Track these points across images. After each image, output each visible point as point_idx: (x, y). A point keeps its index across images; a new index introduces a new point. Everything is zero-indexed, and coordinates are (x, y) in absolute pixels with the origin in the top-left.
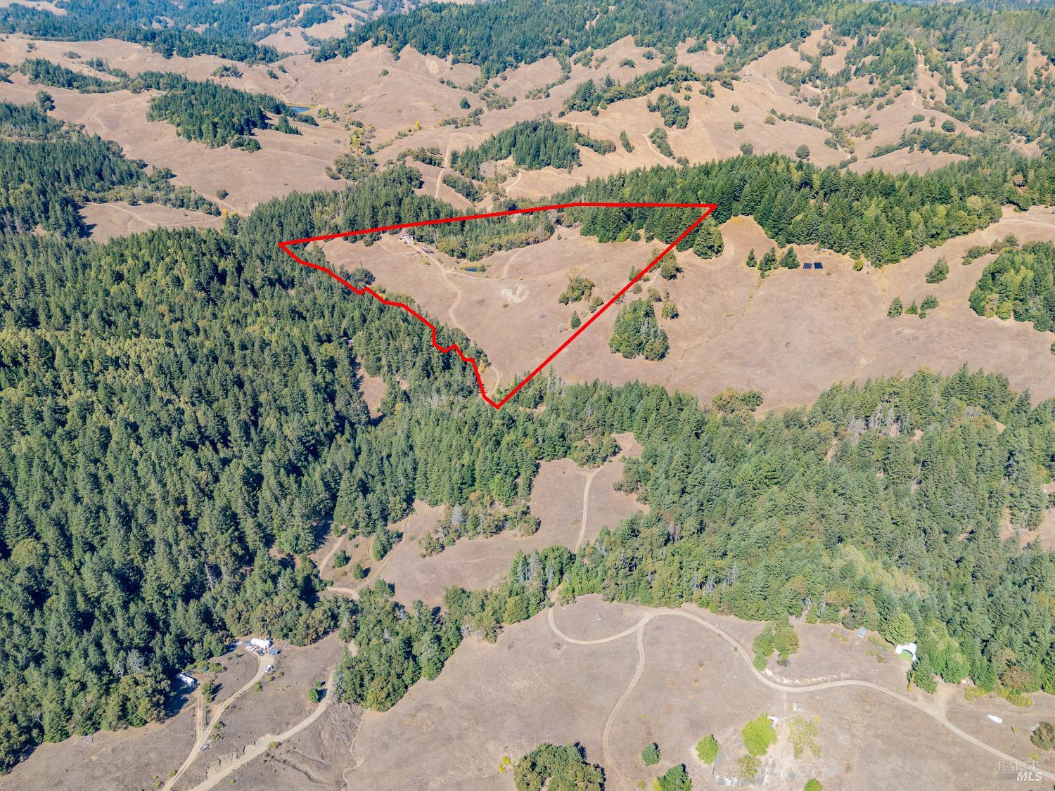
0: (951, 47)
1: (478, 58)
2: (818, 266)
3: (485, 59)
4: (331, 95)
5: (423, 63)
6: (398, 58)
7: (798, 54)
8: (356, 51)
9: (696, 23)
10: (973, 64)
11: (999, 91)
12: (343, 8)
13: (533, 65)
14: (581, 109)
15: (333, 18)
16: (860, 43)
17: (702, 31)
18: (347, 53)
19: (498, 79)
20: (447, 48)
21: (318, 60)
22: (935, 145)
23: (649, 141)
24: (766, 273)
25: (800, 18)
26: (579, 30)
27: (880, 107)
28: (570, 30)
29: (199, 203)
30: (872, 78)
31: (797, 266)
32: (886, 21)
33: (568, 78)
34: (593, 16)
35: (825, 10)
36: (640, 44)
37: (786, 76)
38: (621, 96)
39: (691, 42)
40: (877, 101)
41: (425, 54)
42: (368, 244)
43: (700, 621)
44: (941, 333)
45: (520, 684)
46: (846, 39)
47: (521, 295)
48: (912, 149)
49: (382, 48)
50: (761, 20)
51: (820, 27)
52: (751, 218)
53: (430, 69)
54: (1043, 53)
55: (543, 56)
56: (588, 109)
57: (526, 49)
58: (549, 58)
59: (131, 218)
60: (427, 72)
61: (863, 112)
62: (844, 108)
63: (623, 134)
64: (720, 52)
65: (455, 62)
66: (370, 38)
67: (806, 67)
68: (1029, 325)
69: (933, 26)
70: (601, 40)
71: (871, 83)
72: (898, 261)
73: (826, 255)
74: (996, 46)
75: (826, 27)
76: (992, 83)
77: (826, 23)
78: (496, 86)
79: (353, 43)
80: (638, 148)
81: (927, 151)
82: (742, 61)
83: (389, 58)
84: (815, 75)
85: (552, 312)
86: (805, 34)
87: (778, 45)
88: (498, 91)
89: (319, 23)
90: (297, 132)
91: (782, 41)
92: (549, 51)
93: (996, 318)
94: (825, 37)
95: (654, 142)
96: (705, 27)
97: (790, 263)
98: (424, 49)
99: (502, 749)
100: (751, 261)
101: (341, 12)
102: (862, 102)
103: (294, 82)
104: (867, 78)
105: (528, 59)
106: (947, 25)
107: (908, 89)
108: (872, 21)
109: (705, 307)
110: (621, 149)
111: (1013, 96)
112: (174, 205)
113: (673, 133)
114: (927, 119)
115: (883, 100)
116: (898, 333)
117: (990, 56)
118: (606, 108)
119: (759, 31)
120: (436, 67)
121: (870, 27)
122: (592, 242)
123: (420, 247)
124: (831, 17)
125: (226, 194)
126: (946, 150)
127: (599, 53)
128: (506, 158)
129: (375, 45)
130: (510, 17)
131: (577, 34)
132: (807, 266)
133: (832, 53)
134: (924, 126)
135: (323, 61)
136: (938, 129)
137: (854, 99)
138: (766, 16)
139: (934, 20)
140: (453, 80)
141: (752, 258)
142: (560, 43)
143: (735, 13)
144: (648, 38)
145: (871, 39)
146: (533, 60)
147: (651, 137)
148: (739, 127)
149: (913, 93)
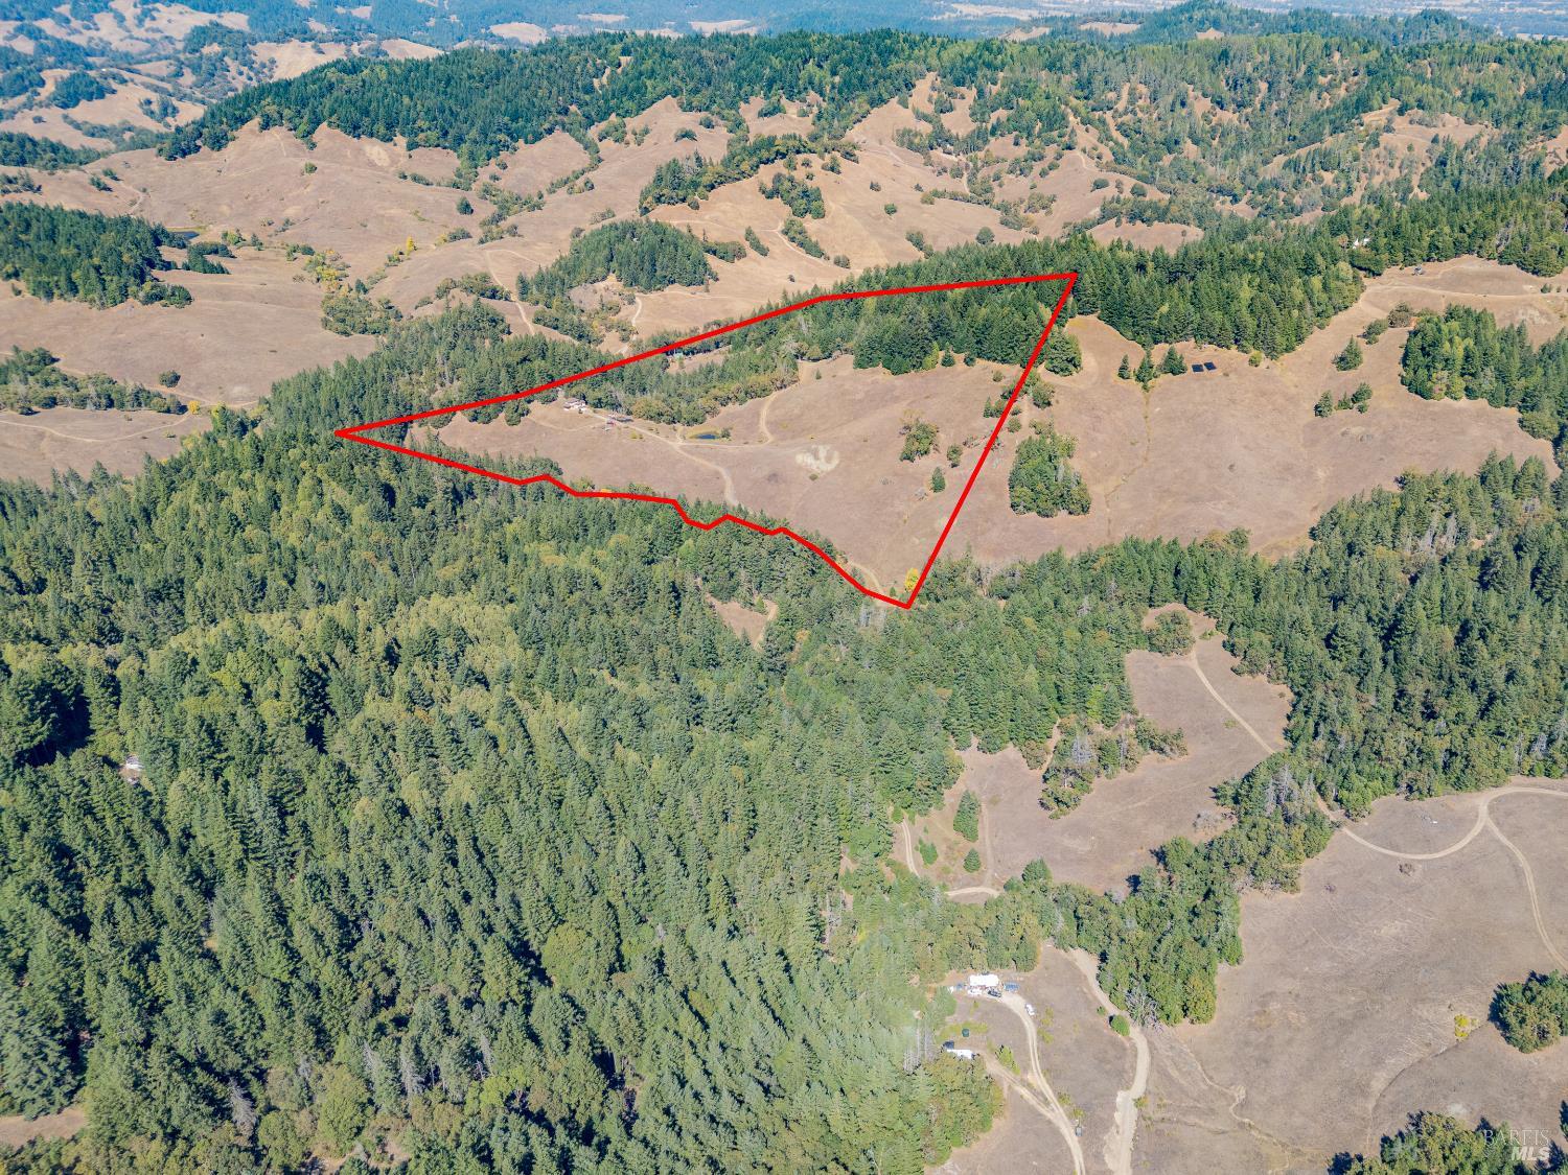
0: (1092, 93)
1: (449, 138)
2: (1210, 366)
3: (460, 140)
4: (225, 208)
5: (359, 151)
6: (314, 145)
7: (909, 112)
8: (234, 139)
9: (759, 77)
10: (1126, 113)
11: (1172, 144)
12: (126, 75)
13: (538, 144)
14: (671, 202)
15: (114, 92)
16: (981, 93)
17: (770, 86)
18: (218, 143)
19: (493, 167)
20: (390, 126)
21: (172, 158)
22: (1149, 213)
23: (785, 239)
24: (1149, 384)
25: (895, 65)
26: (587, 93)
27: (1043, 174)
28: (575, 93)
29: (140, 398)
30: (1016, 138)
31: (1183, 370)
32: (1004, 64)
33: (600, 160)
34: (599, 73)
35: (923, 52)
36: (688, 107)
37: (907, 140)
38: (722, 180)
39: (758, 102)
40: (1038, 167)
41: (359, 137)
42: (512, 422)
43: (1547, 792)
44: (1396, 427)
45: (1390, 929)
46: (963, 89)
47: (829, 459)
48: (1119, 221)
49: (277, 134)
50: (843, 70)
51: (923, 76)
52: (1093, 318)
53: (374, 157)
54: (1205, 95)
55: (550, 131)
56: (684, 200)
57: (521, 123)
58: (558, 132)
59: (41, 436)
60: (371, 164)
61: (1024, 182)
62: (997, 178)
63: (749, 233)
64: (804, 114)
65: (412, 146)
66: (250, 118)
67: (925, 128)
68: (1482, 402)
69: (1060, 68)
70: (629, 105)
71: (1016, 144)
72: (1293, 349)
73: (1209, 352)
74: (1142, 89)
75: (931, 76)
76: (1160, 136)
77: (929, 70)
78: (495, 178)
79: (224, 127)
80: (774, 249)
81: (1139, 222)
82: (843, 124)
83: (297, 146)
84: (941, 138)
85: (896, 474)
86: (909, 86)
87: (882, 101)
88: (500, 184)
89: (90, 99)
90: (223, 271)
91: (885, 96)
92: (556, 123)
93: (1447, 400)
94: (933, 88)
95: (792, 240)
96: (771, 83)
97: (1173, 367)
98: (354, 129)
99: (1444, 1009)
100: (1123, 373)
101: (124, 81)
102: (1020, 168)
103: (142, 196)
104: (1010, 138)
105: (530, 137)
106: (1077, 66)
107: (1070, 148)
108: (989, 65)
109: (1100, 437)
110: (752, 253)
111: (1190, 149)
112: (98, 406)
113: (810, 224)
114: (1112, 184)
115: (1044, 164)
116: (1343, 434)
117: (1140, 102)
118: (706, 198)
119: (846, 84)
120: (384, 155)
121: (989, 73)
122: (880, 375)
123: (604, 416)
124: (934, 62)
125: (177, 378)
126: (1161, 218)
127: (634, 123)
128: (604, 279)
129: (265, 126)
130: (470, 77)
131: (587, 98)
132: (1197, 368)
133: (951, 109)
134: (1110, 192)
135: (179, 159)
136: (1127, 194)
137: (1006, 166)
138: (848, 63)
139: (1060, 60)
140: (420, 172)
141: (1123, 368)
142: (566, 111)
143: (806, 61)
144: (696, 100)
145: (995, 89)
146: (538, 137)
147: (786, 233)
148: (891, 210)
149: (1077, 153)
